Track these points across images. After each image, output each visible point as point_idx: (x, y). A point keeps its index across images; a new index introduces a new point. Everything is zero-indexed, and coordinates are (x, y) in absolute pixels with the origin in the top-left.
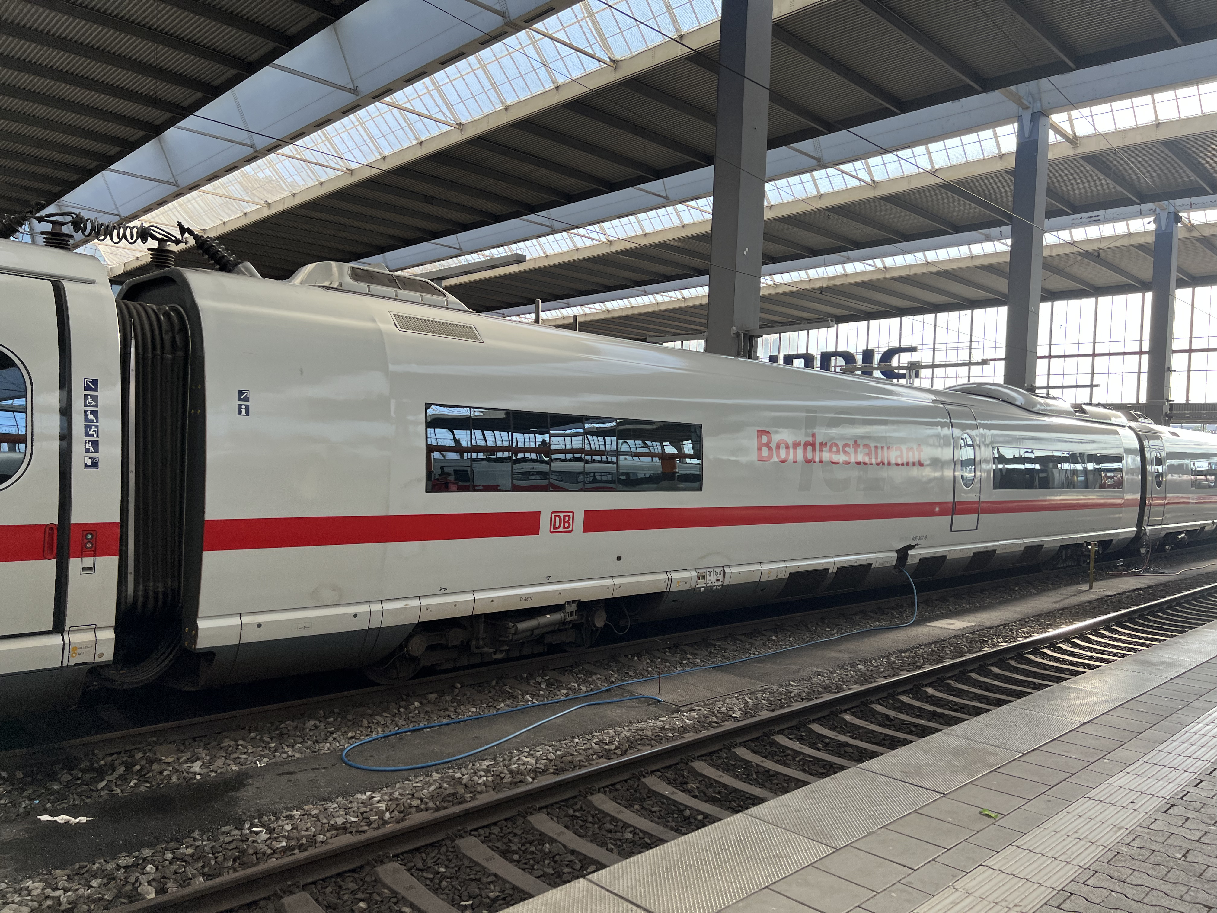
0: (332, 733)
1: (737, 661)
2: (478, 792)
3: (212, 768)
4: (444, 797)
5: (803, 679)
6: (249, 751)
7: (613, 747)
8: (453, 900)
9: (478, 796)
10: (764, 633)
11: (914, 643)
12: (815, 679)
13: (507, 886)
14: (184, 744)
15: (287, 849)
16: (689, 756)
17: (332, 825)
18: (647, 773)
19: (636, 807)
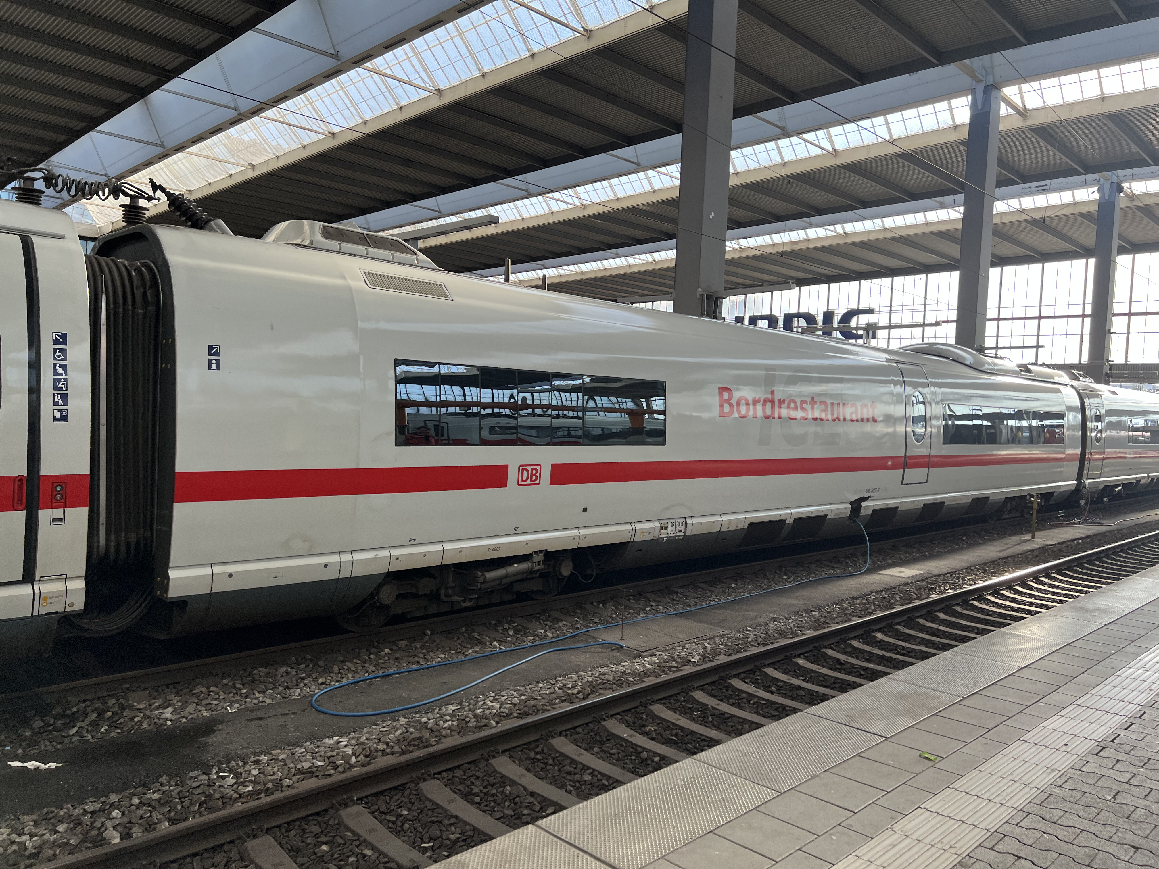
0: (303, 679)
1: (697, 607)
2: (443, 736)
3: (183, 714)
4: (410, 741)
5: (760, 625)
6: (221, 697)
7: (576, 691)
8: (414, 843)
9: (443, 740)
10: (725, 580)
11: (866, 591)
12: (771, 625)
13: (467, 827)
14: (157, 691)
15: (253, 794)
16: (649, 700)
17: (299, 769)
18: (607, 717)
19: (596, 749)
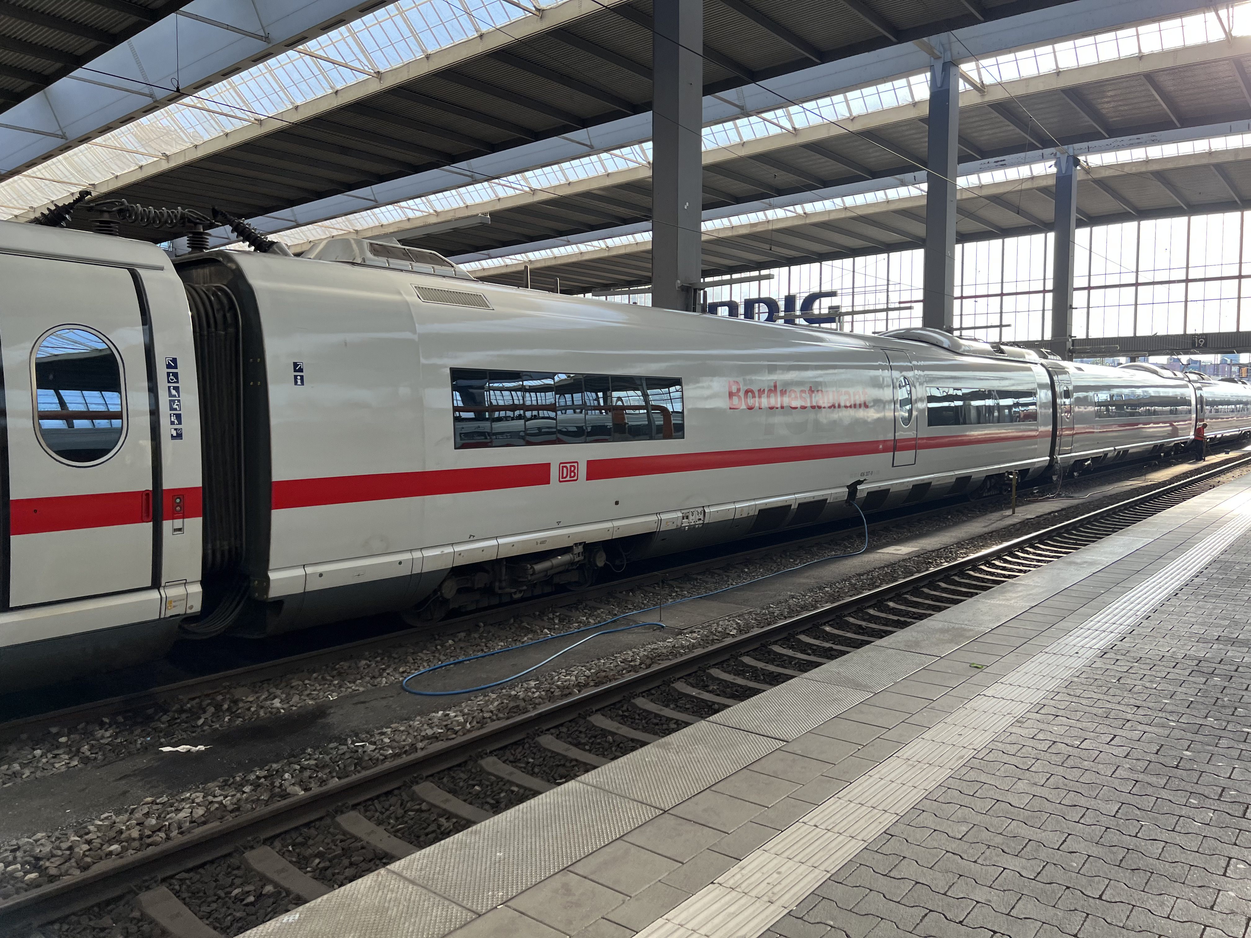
0: (384, 670)
1: (719, 591)
2: (536, 704)
3: (291, 703)
4: (510, 709)
5: (781, 602)
7: (637, 663)
9: (536, 707)
10: (737, 566)
11: (868, 568)
12: (791, 601)
14: (255, 687)
15: (396, 755)
16: (706, 665)
17: (424, 736)
18: (674, 679)
19: (672, 706)
